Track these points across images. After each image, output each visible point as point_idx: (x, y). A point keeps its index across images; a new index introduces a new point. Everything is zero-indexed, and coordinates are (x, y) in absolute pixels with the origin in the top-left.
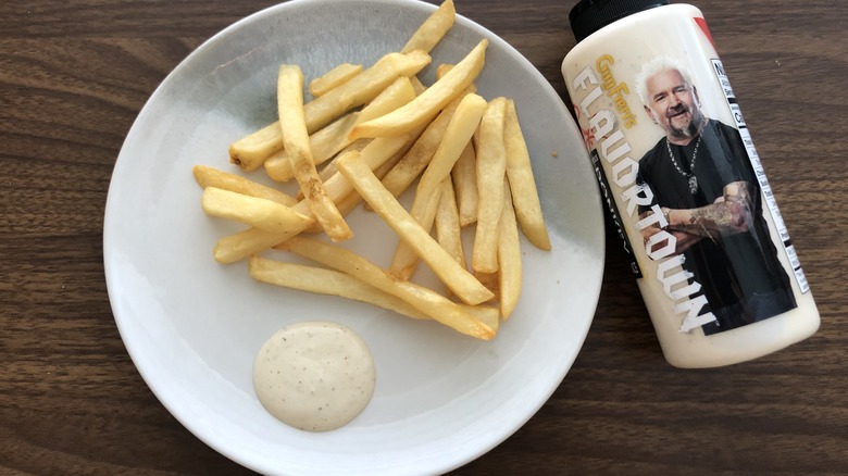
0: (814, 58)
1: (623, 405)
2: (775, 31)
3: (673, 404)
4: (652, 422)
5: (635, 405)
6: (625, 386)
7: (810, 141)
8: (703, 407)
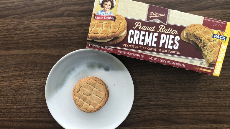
0: (45, 54)
1: (10, 119)
2: (38, 49)
3: (19, 119)
4: (15, 122)
5: (12, 119)
6: (10, 116)
7: (44, 70)
8: (24, 119)
